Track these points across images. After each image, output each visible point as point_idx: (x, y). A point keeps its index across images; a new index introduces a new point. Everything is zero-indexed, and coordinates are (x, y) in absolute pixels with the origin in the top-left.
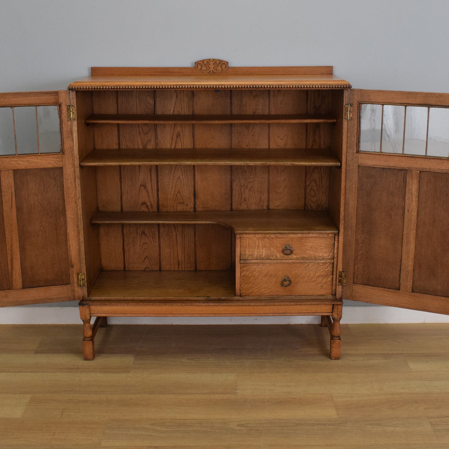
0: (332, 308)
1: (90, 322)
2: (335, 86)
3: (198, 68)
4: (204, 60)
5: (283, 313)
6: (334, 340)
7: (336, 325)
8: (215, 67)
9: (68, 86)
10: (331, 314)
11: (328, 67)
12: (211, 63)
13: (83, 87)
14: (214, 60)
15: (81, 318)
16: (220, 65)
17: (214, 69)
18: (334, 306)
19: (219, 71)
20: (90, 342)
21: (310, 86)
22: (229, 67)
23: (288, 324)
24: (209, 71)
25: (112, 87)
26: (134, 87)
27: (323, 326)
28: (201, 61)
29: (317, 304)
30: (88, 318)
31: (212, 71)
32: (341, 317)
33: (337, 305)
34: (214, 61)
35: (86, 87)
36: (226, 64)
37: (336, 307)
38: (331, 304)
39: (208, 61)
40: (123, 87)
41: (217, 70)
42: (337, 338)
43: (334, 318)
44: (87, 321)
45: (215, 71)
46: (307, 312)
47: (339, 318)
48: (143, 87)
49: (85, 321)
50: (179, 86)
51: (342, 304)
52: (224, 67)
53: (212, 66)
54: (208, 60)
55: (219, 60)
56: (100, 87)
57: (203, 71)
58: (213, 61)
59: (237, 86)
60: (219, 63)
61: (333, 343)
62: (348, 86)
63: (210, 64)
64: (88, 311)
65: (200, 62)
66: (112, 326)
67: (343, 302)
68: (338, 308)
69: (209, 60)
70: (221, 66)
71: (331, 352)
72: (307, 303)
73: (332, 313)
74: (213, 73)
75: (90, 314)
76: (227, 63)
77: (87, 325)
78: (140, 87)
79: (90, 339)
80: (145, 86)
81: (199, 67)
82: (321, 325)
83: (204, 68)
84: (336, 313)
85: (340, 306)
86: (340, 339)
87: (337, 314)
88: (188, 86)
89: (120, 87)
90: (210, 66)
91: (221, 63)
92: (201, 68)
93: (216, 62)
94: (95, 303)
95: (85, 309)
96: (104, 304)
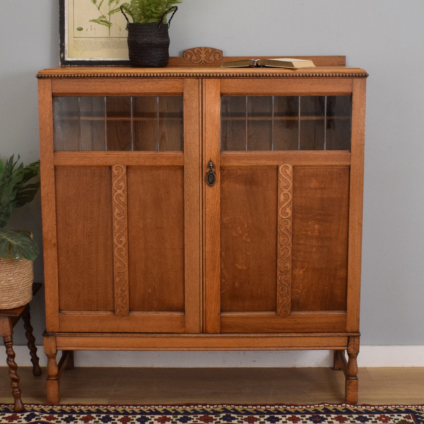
0: (347, 341)
1: (55, 357)
2: (349, 74)
3: (187, 58)
4: (194, 49)
5: (289, 347)
6: (350, 380)
7: (353, 362)
8: (206, 56)
9: (37, 74)
10: (346, 348)
11: (340, 57)
12: (203, 52)
13: (55, 75)
14: (206, 48)
15: (45, 353)
16: (213, 54)
17: (206, 59)
18: (350, 338)
19: (212, 62)
20: (56, 382)
21: (319, 74)
22: (224, 57)
23: (294, 367)
24: (200, 61)
25: (88, 74)
26: (114, 74)
27: (336, 370)
28: (191, 49)
29: (329, 336)
30: (54, 351)
31: (203, 62)
32: (358, 352)
33: (354, 337)
34: (206, 50)
35: (58, 75)
36: (220, 53)
37: (352, 340)
38: (346, 336)
39: (200, 50)
40: (101, 74)
41: (209, 60)
42: (354, 378)
43: (350, 353)
44: (52, 356)
45: (207, 62)
46: (317, 345)
47: (355, 353)
48: (124, 75)
49: (49, 356)
50: (167, 74)
51: (359, 336)
52: (217, 56)
53: (203, 56)
54: (198, 48)
55: (211, 48)
56: (74, 74)
57: (193, 61)
58: (204, 50)
59: (235, 74)
60: (212, 53)
61: (349, 385)
62: (364, 75)
63: (201, 54)
64: (53, 344)
65: (190, 51)
66: (79, 369)
67: (360, 334)
68: (354, 341)
69: (200, 48)
70: (214, 56)
71: (346, 396)
72: (317, 334)
73: (347, 346)
74: (205, 63)
75: (56, 347)
76: (222, 52)
77: (52, 360)
78: (121, 74)
79: (55, 378)
80: (127, 74)
81: (189, 56)
82: (333, 369)
83: (194, 58)
84: (353, 346)
85: (357, 339)
86: (357, 379)
87: (354, 349)
88: (177, 74)
89: (97, 75)
90: (201, 55)
91: (214, 52)
92: (191, 58)
93: (208, 50)
94: (62, 334)
95: (50, 341)
96: (73, 335)
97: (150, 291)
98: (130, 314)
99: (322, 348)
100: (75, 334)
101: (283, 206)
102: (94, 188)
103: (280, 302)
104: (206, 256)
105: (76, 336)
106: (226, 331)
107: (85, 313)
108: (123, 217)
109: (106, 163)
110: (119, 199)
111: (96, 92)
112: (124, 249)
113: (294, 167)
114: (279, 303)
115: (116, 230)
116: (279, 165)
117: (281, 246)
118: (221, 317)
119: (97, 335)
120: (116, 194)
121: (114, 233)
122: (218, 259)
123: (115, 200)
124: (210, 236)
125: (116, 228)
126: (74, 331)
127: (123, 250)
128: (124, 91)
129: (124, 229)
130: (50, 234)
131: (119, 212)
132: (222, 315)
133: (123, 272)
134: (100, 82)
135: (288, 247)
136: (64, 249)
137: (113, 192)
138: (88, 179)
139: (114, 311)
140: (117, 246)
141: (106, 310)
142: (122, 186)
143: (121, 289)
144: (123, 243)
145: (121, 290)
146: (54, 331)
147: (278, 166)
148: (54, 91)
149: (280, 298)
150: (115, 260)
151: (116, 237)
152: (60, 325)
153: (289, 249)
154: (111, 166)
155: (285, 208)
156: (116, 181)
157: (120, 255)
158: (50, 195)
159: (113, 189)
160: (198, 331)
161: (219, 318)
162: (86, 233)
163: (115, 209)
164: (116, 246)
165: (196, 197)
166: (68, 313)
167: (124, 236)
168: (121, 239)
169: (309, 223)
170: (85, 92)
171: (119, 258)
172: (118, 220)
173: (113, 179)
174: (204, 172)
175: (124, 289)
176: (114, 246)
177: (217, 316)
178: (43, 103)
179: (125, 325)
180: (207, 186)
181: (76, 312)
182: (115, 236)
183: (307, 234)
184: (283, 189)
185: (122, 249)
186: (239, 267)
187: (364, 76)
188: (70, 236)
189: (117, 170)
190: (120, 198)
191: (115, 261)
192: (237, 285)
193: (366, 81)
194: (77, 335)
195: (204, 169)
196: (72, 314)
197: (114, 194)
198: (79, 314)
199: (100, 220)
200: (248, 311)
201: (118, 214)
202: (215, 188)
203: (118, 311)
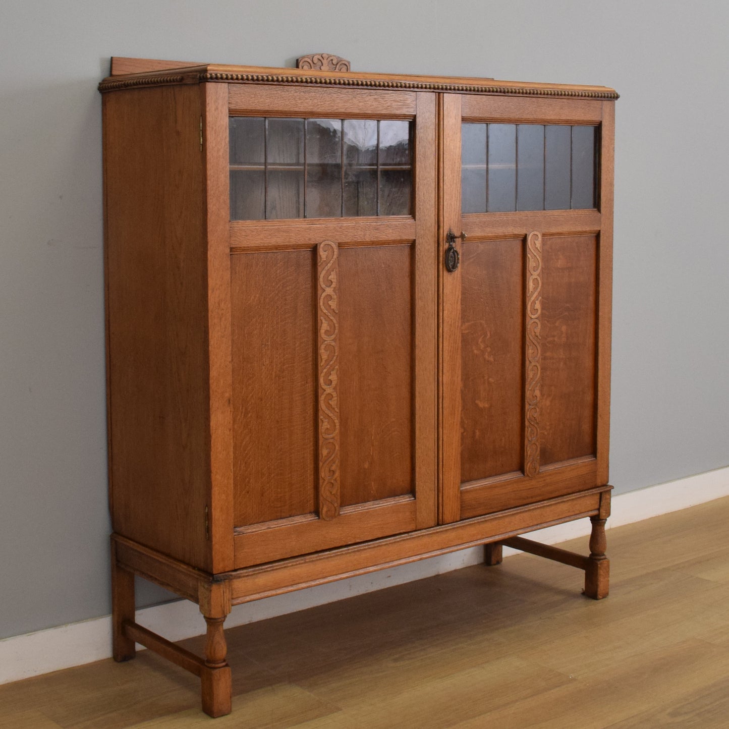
0: (598, 501)
4: (314, 55)
6: (602, 561)
7: (602, 532)
8: (330, 69)
10: (598, 511)
12: (325, 62)
14: (329, 56)
16: (338, 66)
18: (602, 495)
29: (581, 497)
33: (605, 492)
34: (329, 59)
36: (347, 64)
37: (605, 496)
38: (598, 493)
39: (321, 58)
42: (604, 557)
43: (602, 518)
46: (569, 514)
47: (606, 517)
49: (219, 620)
50: (396, 83)
52: (344, 70)
53: (325, 68)
55: (336, 57)
58: (327, 59)
60: (337, 64)
61: (601, 568)
62: (613, 95)
64: (227, 595)
65: (307, 59)
68: (606, 498)
70: (340, 69)
71: (597, 586)
72: (570, 497)
73: (600, 508)
75: (232, 599)
76: (349, 63)
81: (305, 68)
84: (605, 507)
85: (608, 495)
87: (605, 511)
91: (340, 64)
93: (332, 60)
94: (242, 572)
95: (222, 591)
96: (262, 569)
97: (366, 466)
98: (341, 513)
99: (572, 517)
100: (263, 567)
101: (533, 299)
102: (288, 288)
103: (529, 453)
104: (444, 391)
105: (267, 571)
106: (467, 515)
107: (274, 525)
108: (333, 337)
109: (310, 239)
110: (328, 304)
111: (297, 109)
112: (334, 394)
113: (544, 235)
114: (527, 455)
115: (323, 362)
116: (527, 233)
117: (530, 362)
118: (462, 492)
119: (297, 561)
120: (324, 294)
121: (319, 368)
122: (458, 395)
123: (321, 307)
124: (448, 358)
125: (323, 357)
126: (258, 562)
127: (333, 397)
128: (337, 109)
129: (335, 358)
130: (222, 382)
131: (328, 329)
132: (461, 489)
133: (333, 438)
134: (303, 92)
135: (538, 365)
136: (241, 408)
137: (319, 292)
138: (278, 272)
139: (317, 512)
140: (325, 391)
141: (303, 513)
142: (332, 280)
143: (330, 469)
144: (333, 384)
145: (330, 471)
146: (227, 569)
147: (526, 235)
148: (233, 107)
149: (528, 448)
150: (322, 417)
151: (323, 375)
152: (235, 556)
153: (539, 367)
154: (317, 244)
155: (534, 302)
156: (324, 272)
157: (329, 406)
158: (222, 305)
159: (319, 287)
160: (432, 523)
161: (459, 495)
162: (275, 373)
163: (322, 323)
164: (322, 391)
165: (430, 292)
166: (247, 529)
167: (335, 372)
168: (330, 378)
169: (557, 324)
170: (280, 109)
171: (327, 412)
172: (326, 342)
173: (319, 269)
174: (441, 249)
175: (333, 468)
176: (320, 391)
177: (456, 493)
178: (215, 128)
179: (333, 533)
180: (446, 273)
181: (259, 525)
182: (322, 372)
183: (554, 341)
184: (532, 272)
185: (332, 395)
186: (481, 405)
187: (613, 97)
188: (250, 382)
189: (325, 251)
190: (330, 302)
191: (321, 419)
192: (478, 433)
193: (614, 105)
194: (267, 568)
195: (441, 243)
196: (254, 530)
197: (321, 296)
198: (263, 528)
199: (297, 345)
200: (490, 476)
201: (326, 332)
202: (456, 276)
203: (325, 510)
